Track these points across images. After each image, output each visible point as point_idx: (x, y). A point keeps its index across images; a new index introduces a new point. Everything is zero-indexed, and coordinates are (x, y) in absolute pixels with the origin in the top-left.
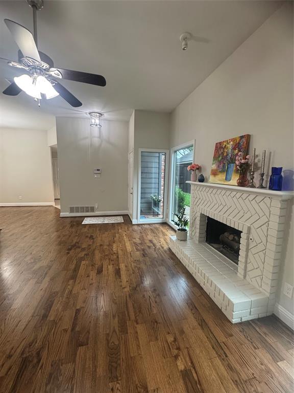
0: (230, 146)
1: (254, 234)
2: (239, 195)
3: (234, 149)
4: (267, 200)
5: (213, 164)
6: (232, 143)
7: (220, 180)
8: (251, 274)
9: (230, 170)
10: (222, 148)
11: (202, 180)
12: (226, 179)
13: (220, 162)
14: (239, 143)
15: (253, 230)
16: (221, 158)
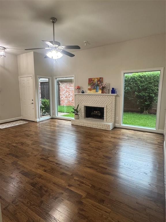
0: (96, 80)
1: (108, 107)
2: (102, 96)
3: (98, 81)
4: (111, 97)
5: (88, 86)
6: (96, 79)
7: (93, 92)
8: (108, 119)
9: (97, 88)
10: (92, 80)
11: (83, 92)
12: (96, 91)
13: (92, 85)
14: (99, 80)
15: (108, 106)
16: (92, 84)
